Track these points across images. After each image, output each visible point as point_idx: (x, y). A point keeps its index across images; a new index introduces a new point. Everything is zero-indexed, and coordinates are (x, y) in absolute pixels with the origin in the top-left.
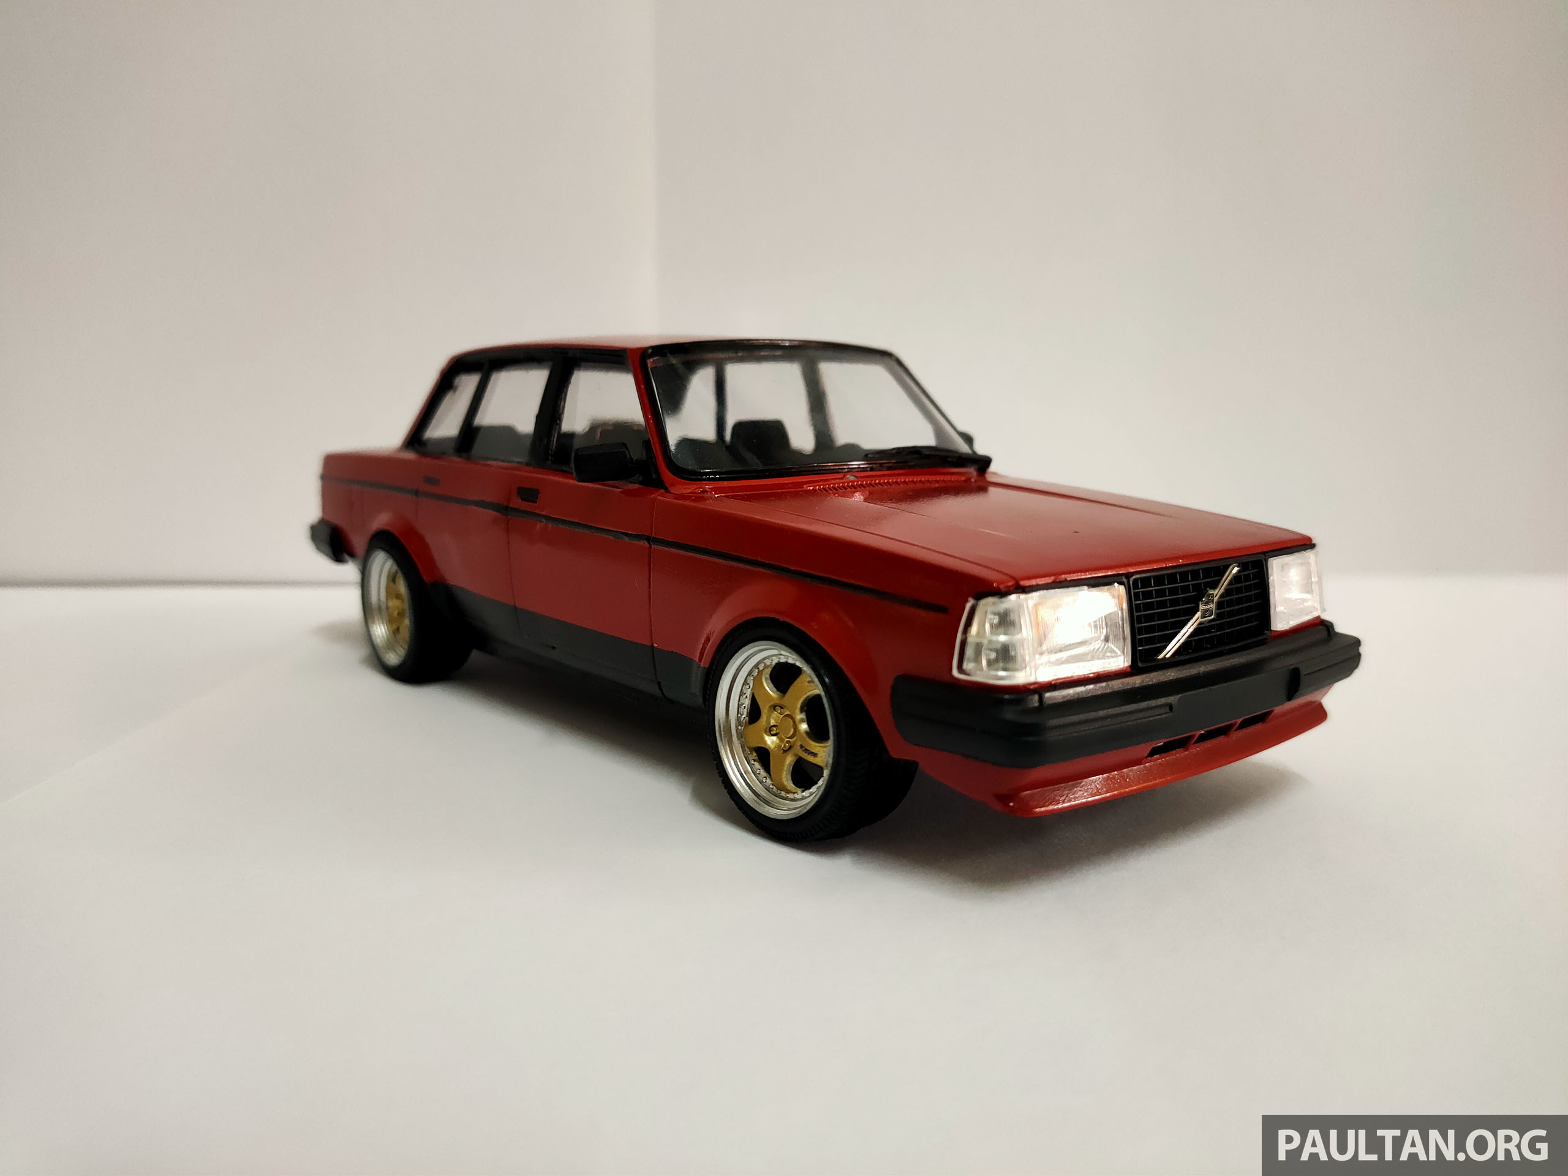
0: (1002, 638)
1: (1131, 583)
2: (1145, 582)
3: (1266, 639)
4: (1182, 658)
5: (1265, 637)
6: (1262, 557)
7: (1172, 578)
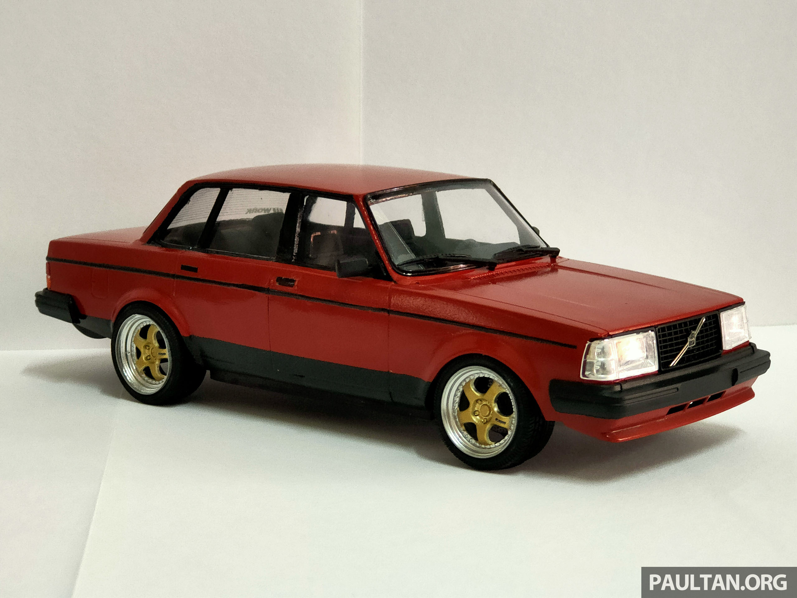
0: (602, 359)
1: (657, 330)
2: (663, 329)
3: (721, 354)
4: (681, 365)
5: (719, 353)
6: (717, 312)
7: (675, 327)
